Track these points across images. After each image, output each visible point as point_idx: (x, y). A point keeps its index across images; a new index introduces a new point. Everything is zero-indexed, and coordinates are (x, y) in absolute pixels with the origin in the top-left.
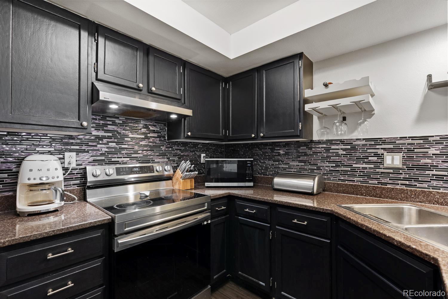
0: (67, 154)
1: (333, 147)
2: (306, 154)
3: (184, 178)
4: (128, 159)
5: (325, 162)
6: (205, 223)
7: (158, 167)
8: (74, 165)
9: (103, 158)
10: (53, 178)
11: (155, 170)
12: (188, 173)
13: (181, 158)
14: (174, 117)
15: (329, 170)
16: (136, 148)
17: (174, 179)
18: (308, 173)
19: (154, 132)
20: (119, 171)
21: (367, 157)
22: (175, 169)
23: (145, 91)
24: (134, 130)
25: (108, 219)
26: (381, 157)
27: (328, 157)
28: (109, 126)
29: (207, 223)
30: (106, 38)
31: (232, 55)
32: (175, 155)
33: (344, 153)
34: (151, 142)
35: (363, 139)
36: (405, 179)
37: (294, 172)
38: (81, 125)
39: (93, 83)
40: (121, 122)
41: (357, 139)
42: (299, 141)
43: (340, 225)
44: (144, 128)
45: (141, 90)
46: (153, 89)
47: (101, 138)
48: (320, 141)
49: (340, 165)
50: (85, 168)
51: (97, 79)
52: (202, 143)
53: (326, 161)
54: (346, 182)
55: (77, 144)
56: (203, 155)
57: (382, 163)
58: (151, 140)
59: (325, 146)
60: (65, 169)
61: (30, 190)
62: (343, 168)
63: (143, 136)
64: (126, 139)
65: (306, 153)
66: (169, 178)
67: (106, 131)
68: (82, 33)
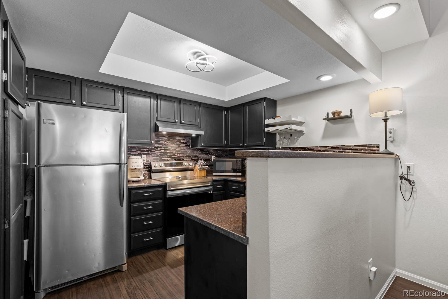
0: (143, 156)
3: (200, 170)
4: (170, 158)
6: (209, 192)
7: (186, 164)
8: (146, 161)
9: (158, 158)
10: (141, 166)
11: (184, 165)
12: (202, 167)
13: (199, 158)
14: (194, 135)
16: (174, 152)
17: (194, 170)
19: (183, 143)
20: (166, 165)
22: (195, 164)
23: (179, 123)
24: (173, 143)
25: (165, 184)
28: (161, 141)
29: (211, 193)
30: (161, 99)
31: (227, 99)
32: (196, 157)
34: (182, 149)
38: (151, 142)
39: (155, 123)
40: (166, 139)
41: (298, 147)
44: (178, 141)
45: (177, 123)
46: (183, 121)
47: (157, 148)
50: (151, 163)
51: (157, 120)
52: (213, 149)
55: (147, 151)
56: (213, 157)
58: (182, 148)
60: (143, 163)
61: (132, 171)
63: (178, 146)
64: (169, 148)
66: (192, 170)
67: (159, 144)
68: (151, 100)
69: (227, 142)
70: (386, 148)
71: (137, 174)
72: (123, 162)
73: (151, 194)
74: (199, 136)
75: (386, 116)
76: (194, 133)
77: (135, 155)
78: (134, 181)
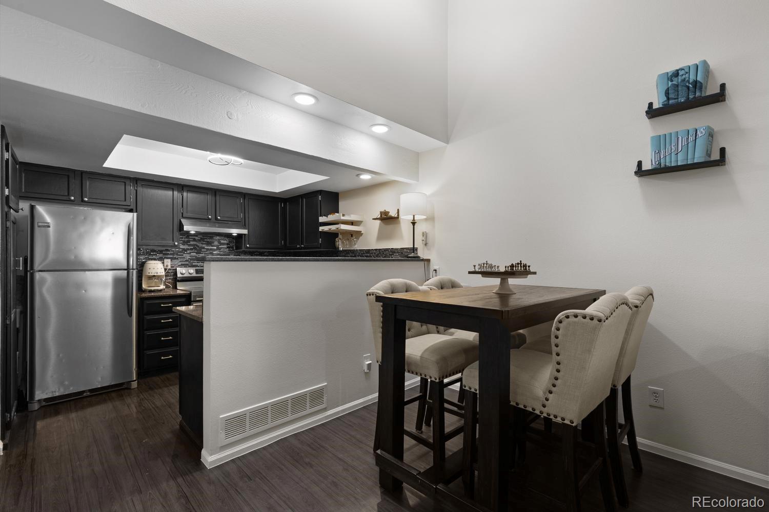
0: (165, 260)
8: (169, 267)
9: (187, 263)
10: (160, 273)
14: (235, 235)
19: (224, 244)
20: (197, 271)
23: (213, 220)
24: (209, 244)
25: (188, 293)
30: (188, 191)
31: (277, 190)
34: (222, 252)
38: (174, 244)
39: (180, 221)
45: (210, 220)
46: (219, 218)
47: (185, 250)
50: (176, 269)
51: (182, 217)
55: (171, 254)
60: (165, 270)
61: (149, 280)
64: (203, 250)
67: (189, 245)
68: (174, 192)
69: (285, 243)
71: (156, 282)
72: (131, 267)
73: (170, 305)
74: (244, 236)
75: (414, 220)
76: (235, 232)
77: (155, 259)
78: (151, 291)
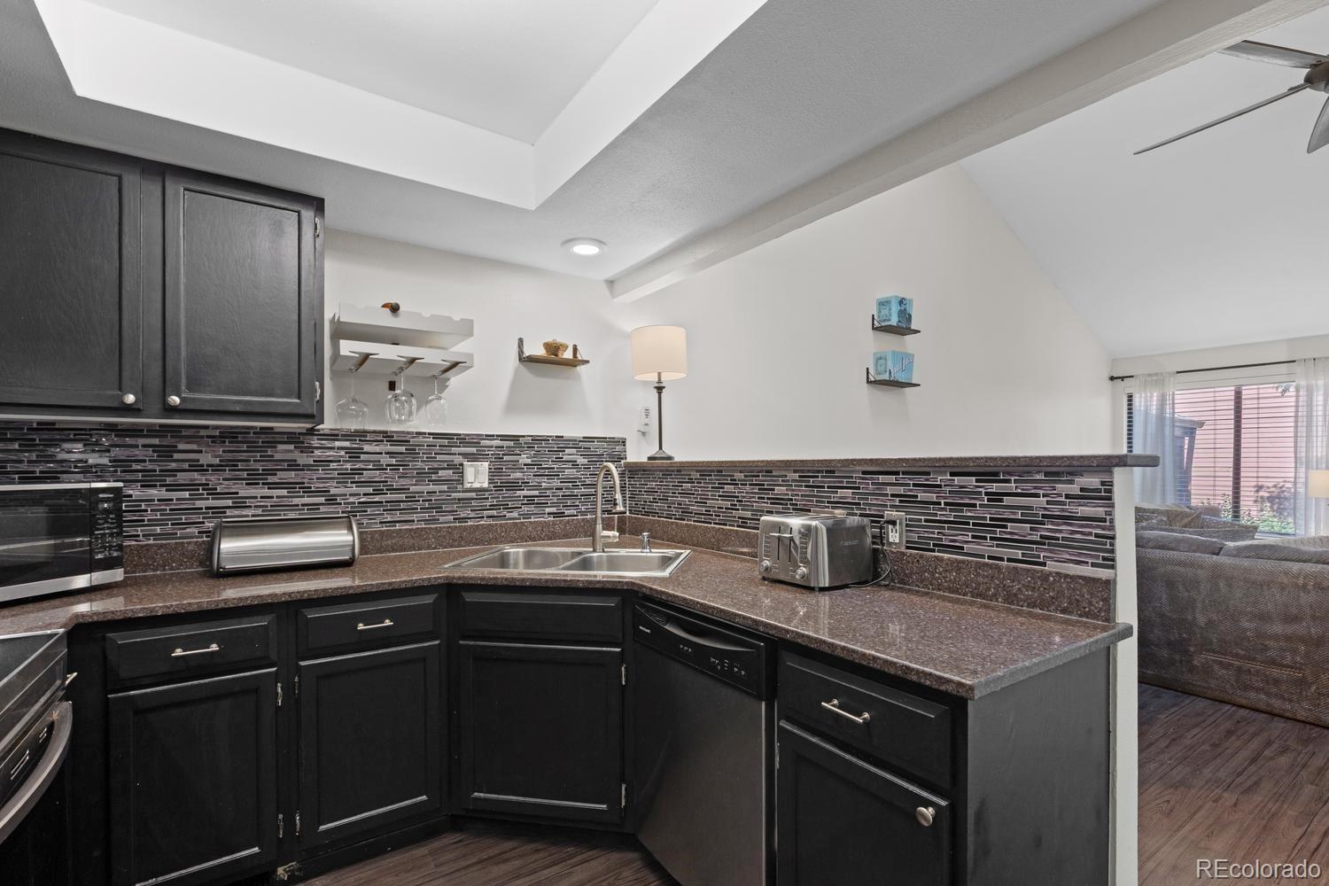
1: (367, 448)
2: (293, 466)
5: (349, 485)
15: (359, 503)
18: (300, 514)
21: (435, 470)
26: (459, 470)
27: (359, 472)
33: (394, 461)
35: (429, 434)
36: (493, 507)
37: (253, 516)
41: (419, 434)
42: (271, 428)
43: (467, 600)
48: (336, 432)
49: (383, 490)
53: (351, 483)
54: (395, 526)
57: (461, 481)
59: (347, 444)
62: (390, 497)
65: (295, 461)
70: (661, 448)
75: (659, 382)
